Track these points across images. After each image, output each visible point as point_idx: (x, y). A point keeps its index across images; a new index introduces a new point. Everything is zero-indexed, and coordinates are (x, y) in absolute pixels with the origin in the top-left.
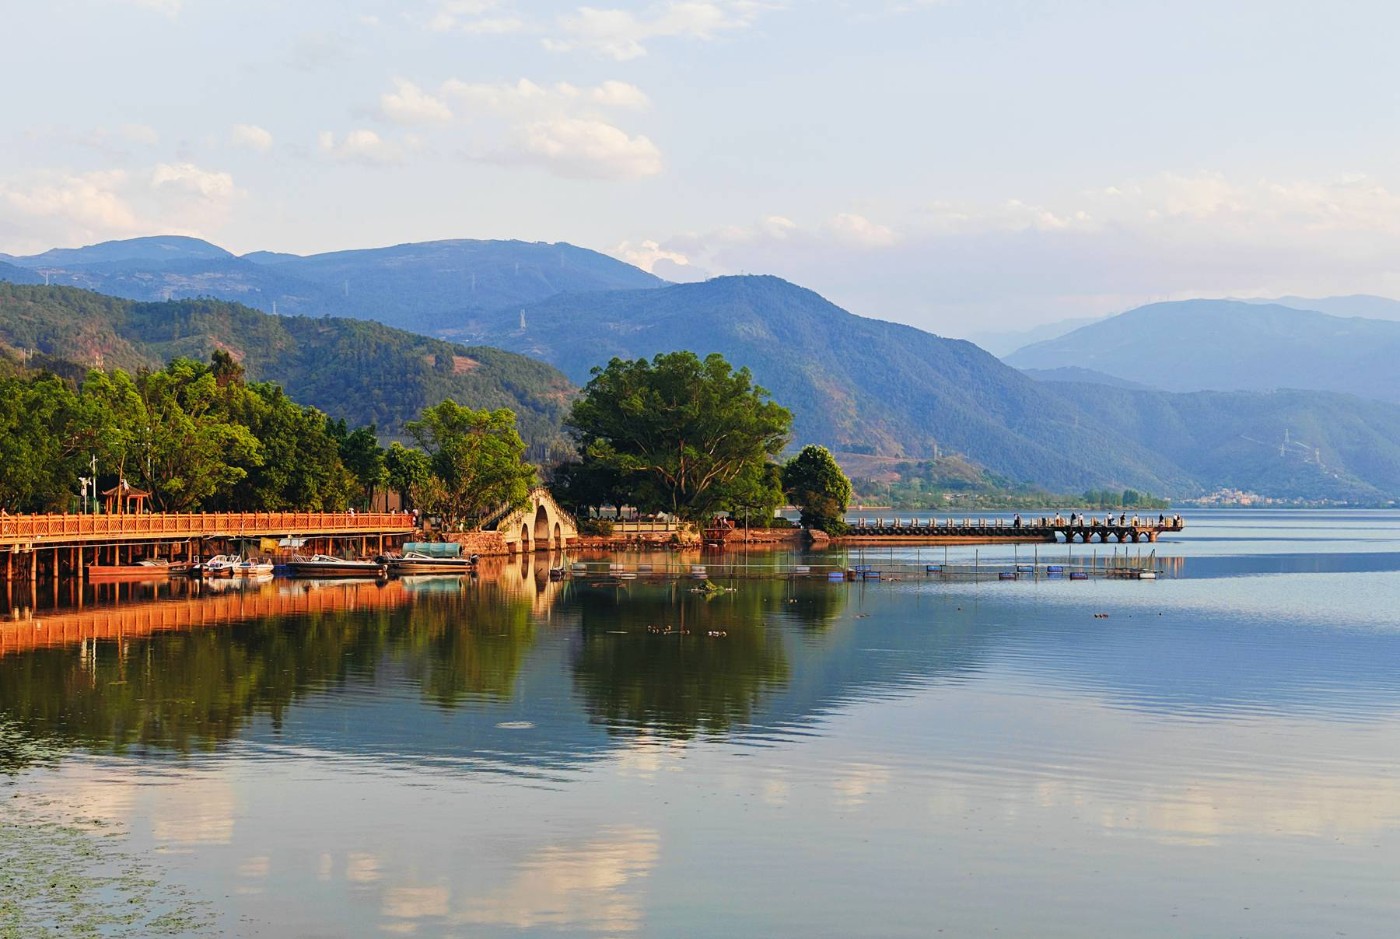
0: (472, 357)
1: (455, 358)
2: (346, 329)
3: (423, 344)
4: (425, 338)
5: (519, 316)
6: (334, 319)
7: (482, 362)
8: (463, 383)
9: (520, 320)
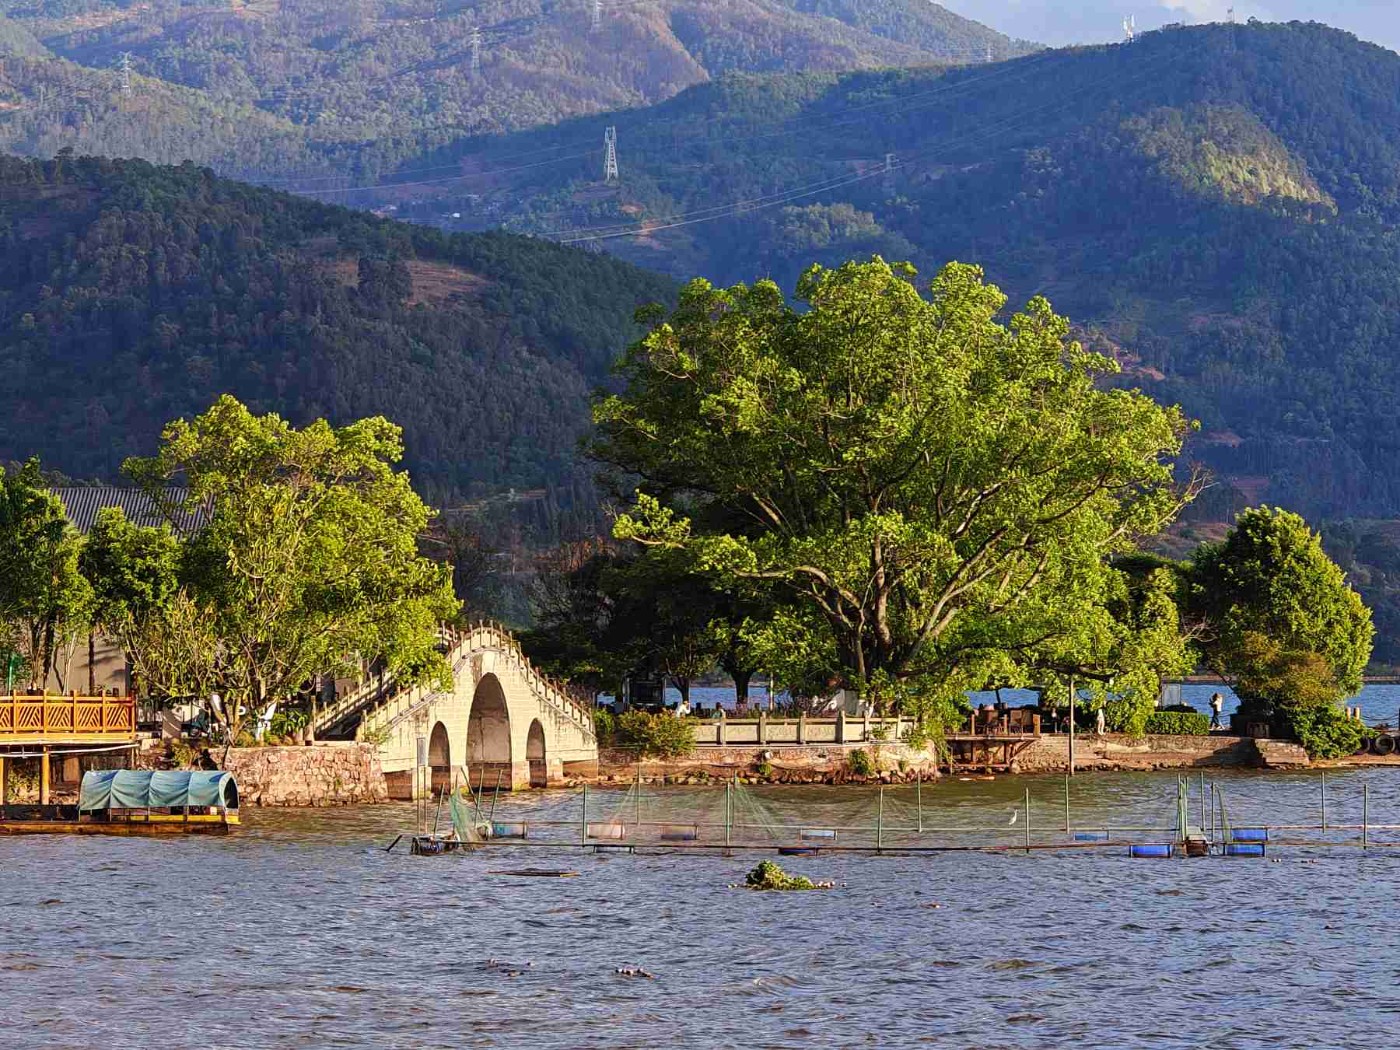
0: (466, 262)
1: (415, 265)
2: (116, 189)
3: (326, 227)
4: (333, 209)
5: (601, 143)
6: (84, 162)
7: (490, 276)
8: (432, 334)
9: (603, 158)
